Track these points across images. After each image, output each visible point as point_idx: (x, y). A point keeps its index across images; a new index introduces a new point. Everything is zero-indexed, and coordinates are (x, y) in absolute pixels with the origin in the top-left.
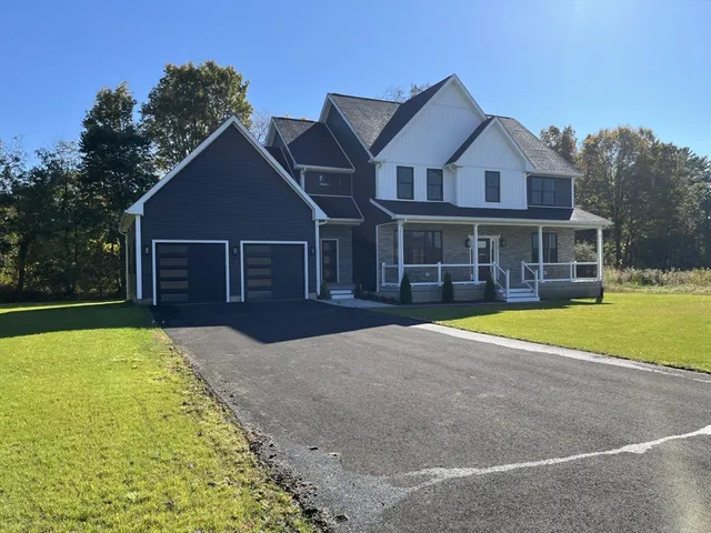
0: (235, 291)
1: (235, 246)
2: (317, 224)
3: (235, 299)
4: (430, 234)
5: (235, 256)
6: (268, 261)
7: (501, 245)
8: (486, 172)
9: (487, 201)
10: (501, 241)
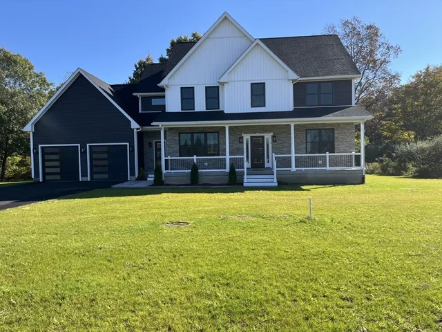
0: (84, 174)
1: (83, 147)
2: (135, 131)
3: (84, 179)
4: (203, 135)
5: (84, 153)
6: (105, 156)
7: (273, 141)
8: (252, 84)
9: (252, 106)
10: (273, 137)
